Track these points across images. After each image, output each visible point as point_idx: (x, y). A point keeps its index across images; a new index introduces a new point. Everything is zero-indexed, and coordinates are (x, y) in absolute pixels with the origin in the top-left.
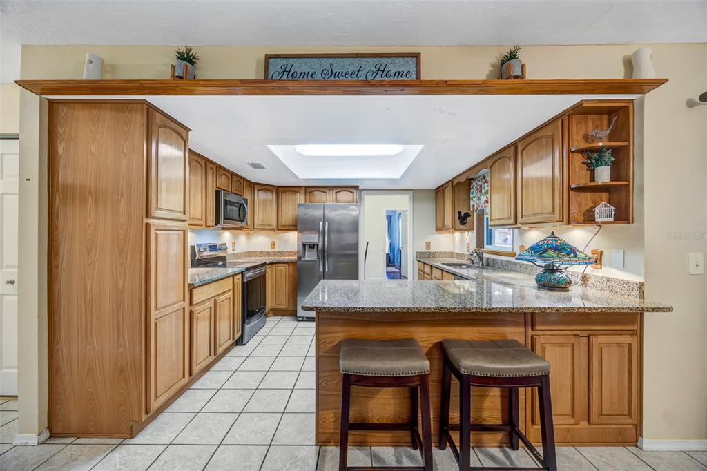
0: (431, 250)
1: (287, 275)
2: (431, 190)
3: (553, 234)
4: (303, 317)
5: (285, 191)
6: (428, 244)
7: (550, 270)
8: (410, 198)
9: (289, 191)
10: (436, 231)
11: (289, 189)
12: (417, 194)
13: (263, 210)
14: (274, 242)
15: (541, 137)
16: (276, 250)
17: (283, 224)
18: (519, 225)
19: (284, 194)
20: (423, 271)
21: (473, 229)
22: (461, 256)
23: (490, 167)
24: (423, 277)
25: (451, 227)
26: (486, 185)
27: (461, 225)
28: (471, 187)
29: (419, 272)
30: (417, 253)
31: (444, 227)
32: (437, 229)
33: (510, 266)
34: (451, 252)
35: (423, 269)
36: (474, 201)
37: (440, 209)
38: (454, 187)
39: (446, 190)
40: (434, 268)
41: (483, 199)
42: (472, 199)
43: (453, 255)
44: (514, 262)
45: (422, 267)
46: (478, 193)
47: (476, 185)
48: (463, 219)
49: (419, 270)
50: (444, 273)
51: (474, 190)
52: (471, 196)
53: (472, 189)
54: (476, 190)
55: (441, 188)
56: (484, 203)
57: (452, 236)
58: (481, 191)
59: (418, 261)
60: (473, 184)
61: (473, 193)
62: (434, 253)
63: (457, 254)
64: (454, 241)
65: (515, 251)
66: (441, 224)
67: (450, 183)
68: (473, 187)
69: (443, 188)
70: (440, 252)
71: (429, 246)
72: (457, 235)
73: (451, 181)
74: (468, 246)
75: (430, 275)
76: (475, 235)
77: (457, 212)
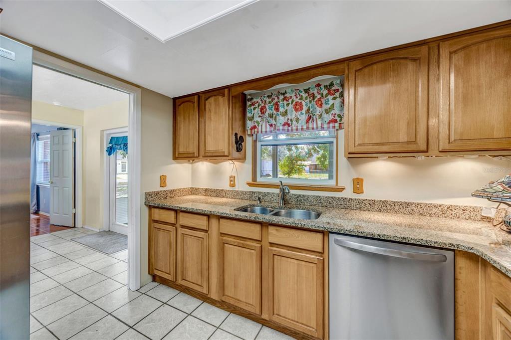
2: (168, 97)
6: (163, 180)
8: (135, 100)
10: (174, 158)
12: (146, 97)
20: (173, 225)
21: (245, 158)
22: (218, 193)
23: (356, 71)
24: (173, 234)
25: (226, 154)
26: (285, 102)
27: (238, 151)
28: (249, 103)
29: (157, 225)
30: (148, 195)
31: (202, 153)
32: (178, 156)
33: (335, 203)
34: (192, 188)
35: (173, 220)
36: (257, 122)
37: (188, 128)
38: (232, 97)
39: (209, 100)
40: (221, 220)
41: (282, 120)
42: (252, 119)
43: (194, 191)
44: (344, 199)
45: (170, 217)
46: (268, 112)
47: (260, 102)
48: (239, 142)
49: (153, 221)
50: (272, 230)
51: (254, 109)
52: (249, 115)
53: (250, 106)
54: (262, 109)
55: (196, 97)
56: (284, 125)
57: (191, 165)
58: (277, 109)
59: (150, 207)
60: (255, 100)
61: (253, 112)
62: (172, 191)
63: (206, 190)
64: (194, 173)
65: (340, 185)
66: (193, 149)
67: (226, 91)
68: (253, 104)
69: (199, 97)
70: (179, 190)
71: (165, 182)
72: (203, 166)
73: (229, 87)
74: (232, 180)
75: (206, 231)
76: (248, 165)
77: (234, 134)
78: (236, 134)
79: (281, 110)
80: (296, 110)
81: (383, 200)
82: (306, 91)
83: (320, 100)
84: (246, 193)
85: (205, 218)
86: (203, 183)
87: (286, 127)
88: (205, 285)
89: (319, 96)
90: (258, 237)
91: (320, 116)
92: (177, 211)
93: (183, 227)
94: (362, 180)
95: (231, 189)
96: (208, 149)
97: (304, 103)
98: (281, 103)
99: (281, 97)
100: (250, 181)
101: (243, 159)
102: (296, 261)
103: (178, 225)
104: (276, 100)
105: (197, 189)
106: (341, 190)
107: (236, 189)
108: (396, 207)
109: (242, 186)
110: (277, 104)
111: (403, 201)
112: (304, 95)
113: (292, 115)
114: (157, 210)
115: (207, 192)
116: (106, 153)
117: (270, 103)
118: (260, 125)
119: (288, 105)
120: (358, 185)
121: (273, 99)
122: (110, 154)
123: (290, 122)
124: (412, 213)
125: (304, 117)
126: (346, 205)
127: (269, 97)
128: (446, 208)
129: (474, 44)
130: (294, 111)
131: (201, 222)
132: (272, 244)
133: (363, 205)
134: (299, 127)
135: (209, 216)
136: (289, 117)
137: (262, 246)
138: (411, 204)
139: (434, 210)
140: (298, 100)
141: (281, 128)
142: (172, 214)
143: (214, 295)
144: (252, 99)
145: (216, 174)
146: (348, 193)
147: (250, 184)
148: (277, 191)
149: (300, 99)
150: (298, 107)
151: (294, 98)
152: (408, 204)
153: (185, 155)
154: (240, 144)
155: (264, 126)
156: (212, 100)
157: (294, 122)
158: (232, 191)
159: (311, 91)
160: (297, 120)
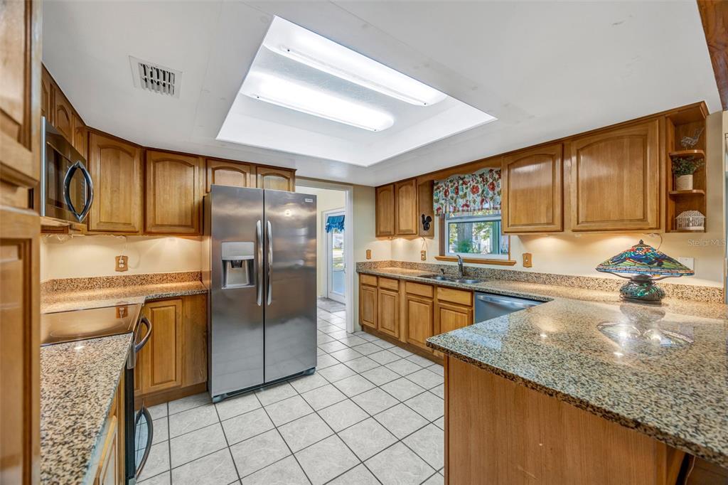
0: (372, 260)
1: (180, 320)
2: (372, 187)
3: (641, 242)
4: (222, 395)
5: (164, 160)
6: (369, 253)
7: (644, 281)
8: (350, 195)
9: (170, 160)
10: (377, 236)
11: (170, 156)
12: (357, 191)
13: (113, 192)
14: (125, 258)
15: (622, 137)
16: (131, 272)
17: (158, 222)
18: (568, 231)
19: (159, 166)
20: (376, 287)
21: (433, 235)
22: (412, 265)
23: (508, 165)
24: (375, 293)
25: (414, 232)
26: (464, 186)
27: (425, 229)
28: (435, 187)
29: (364, 287)
30: (358, 264)
31: (397, 233)
32: (380, 234)
33: (507, 276)
34: (391, 261)
35: (375, 284)
36: (442, 204)
37: (387, 211)
38: (419, 186)
39: (401, 189)
40: (407, 283)
41: (461, 202)
42: (437, 201)
43: (393, 264)
44: (514, 272)
45: (373, 281)
46: (450, 195)
47: (444, 186)
48: (427, 223)
49: (362, 284)
50: (439, 290)
51: (440, 192)
52: (435, 198)
53: (436, 190)
54: (446, 192)
55: (392, 186)
56: (463, 206)
57: (390, 242)
58: (457, 193)
59: (360, 274)
60: (440, 185)
61: (439, 195)
62: (375, 263)
63: (403, 263)
64: (393, 248)
65: (512, 259)
66: (390, 228)
67: (414, 181)
68: (438, 188)
69: (394, 186)
70: (381, 262)
71: (370, 255)
72: (400, 242)
73: (416, 178)
74: (424, 254)
75: (397, 291)
76: (436, 242)
77: (421, 215)
78: (423, 216)
79: (461, 193)
80: (474, 193)
81: (547, 273)
82: (481, 176)
83: (492, 184)
84: (434, 266)
85: (396, 281)
86: (400, 257)
87: (465, 208)
88: (397, 331)
89: (491, 181)
90: (430, 295)
91: (492, 198)
92: (378, 277)
93: (382, 288)
94: (530, 255)
95: (423, 262)
96: (401, 229)
97: (480, 187)
98: (460, 187)
99: (461, 182)
100: (438, 255)
101: (432, 236)
102: (454, 312)
103: (378, 288)
104: (456, 185)
105: (395, 262)
106: (513, 264)
107: (426, 262)
108: (559, 280)
109: (431, 260)
110: (457, 188)
111: (564, 274)
112: (480, 180)
113: (471, 197)
114: (364, 276)
115: (404, 264)
116: (325, 231)
117: (452, 187)
118: (444, 207)
119: (467, 188)
120: (527, 259)
121: (454, 184)
122: (328, 232)
123: (468, 203)
124: (572, 285)
125: (479, 199)
126: (516, 277)
127: (451, 181)
128: (602, 281)
129: (596, 142)
130: (472, 194)
131: (394, 285)
132: (440, 301)
133: (530, 278)
134: (477, 208)
135: (399, 280)
136: (468, 198)
137: (433, 302)
138: (572, 277)
139: (592, 283)
140: (474, 184)
141: (461, 209)
142: (375, 278)
143: (403, 339)
144: (438, 183)
145: (411, 249)
146: (518, 267)
147: (437, 259)
148: (456, 264)
149: (476, 183)
150: (475, 190)
151: (471, 182)
152: (569, 277)
153: (385, 234)
154: (427, 224)
155: (448, 207)
156: (403, 188)
157: (472, 204)
158: (424, 264)
159: (485, 176)
160: (474, 202)
